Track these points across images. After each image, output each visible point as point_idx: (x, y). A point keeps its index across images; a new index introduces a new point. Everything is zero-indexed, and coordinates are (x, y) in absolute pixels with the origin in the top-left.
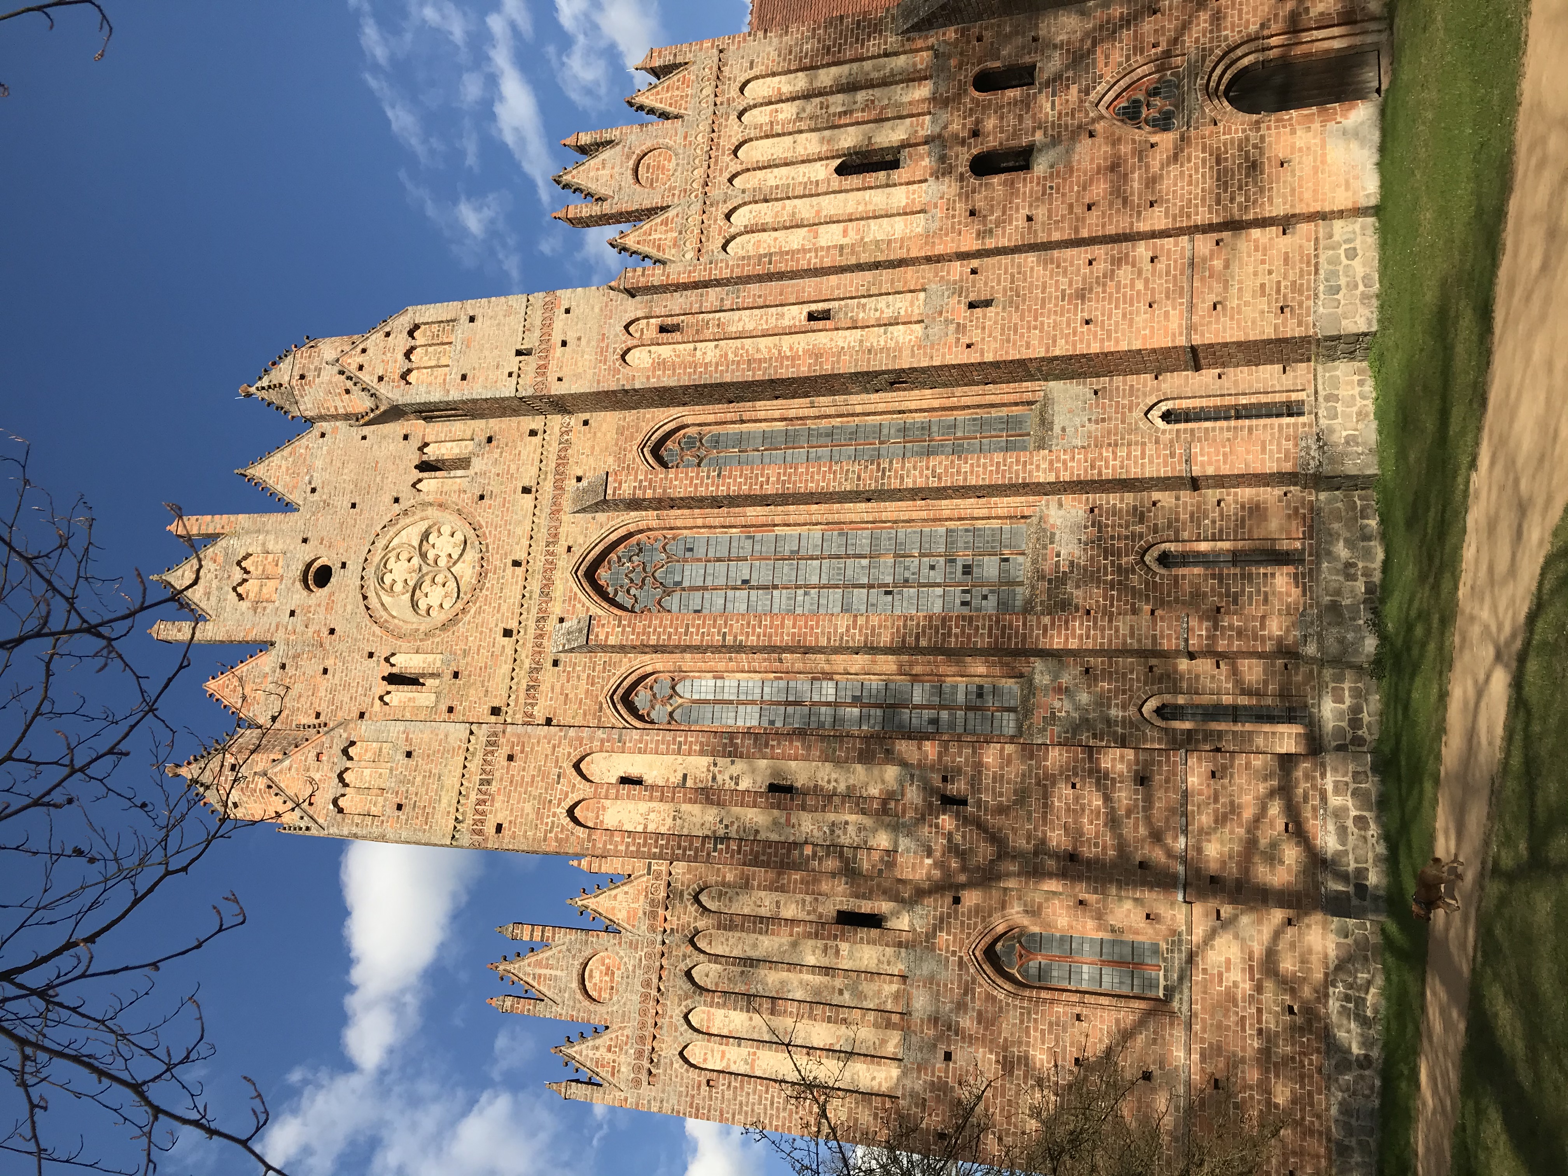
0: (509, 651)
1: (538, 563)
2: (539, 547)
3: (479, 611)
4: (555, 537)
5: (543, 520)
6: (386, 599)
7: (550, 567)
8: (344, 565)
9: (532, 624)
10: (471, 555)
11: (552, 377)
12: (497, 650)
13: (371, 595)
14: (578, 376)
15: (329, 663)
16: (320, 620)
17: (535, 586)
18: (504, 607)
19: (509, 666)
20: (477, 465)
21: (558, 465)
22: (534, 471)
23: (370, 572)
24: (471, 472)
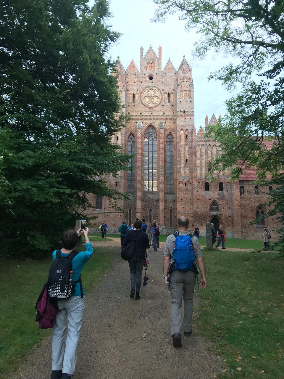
0: (138, 114)
1: (152, 117)
2: (155, 117)
3: (144, 108)
4: (156, 119)
5: (159, 117)
6: (147, 91)
7: (151, 119)
8: (152, 82)
9: (142, 118)
10: (153, 105)
11: (179, 118)
12: (138, 112)
13: (147, 88)
14: (179, 122)
15: (136, 83)
16: (143, 80)
17: (148, 117)
18: (145, 112)
19: (136, 115)
20: (169, 104)
21: (168, 118)
22: (167, 114)
23: (151, 88)
24: (167, 103)
